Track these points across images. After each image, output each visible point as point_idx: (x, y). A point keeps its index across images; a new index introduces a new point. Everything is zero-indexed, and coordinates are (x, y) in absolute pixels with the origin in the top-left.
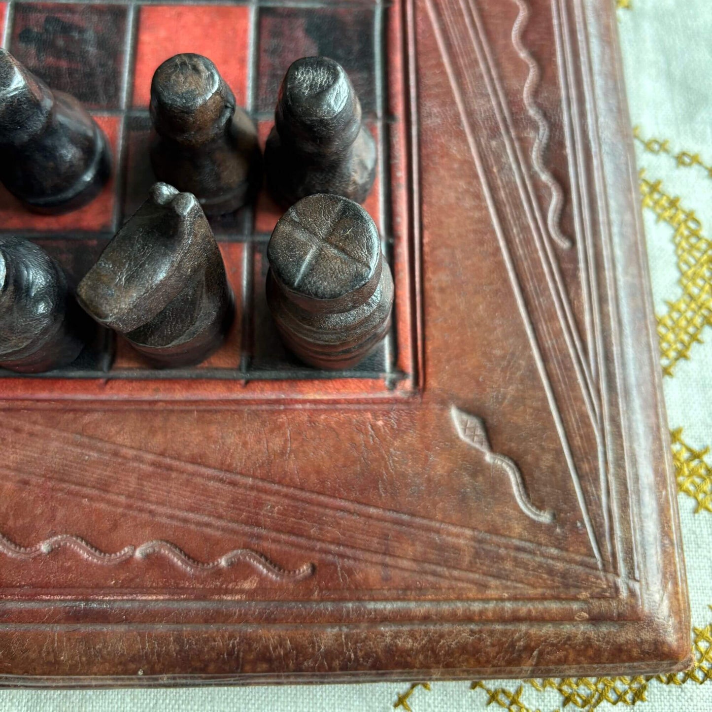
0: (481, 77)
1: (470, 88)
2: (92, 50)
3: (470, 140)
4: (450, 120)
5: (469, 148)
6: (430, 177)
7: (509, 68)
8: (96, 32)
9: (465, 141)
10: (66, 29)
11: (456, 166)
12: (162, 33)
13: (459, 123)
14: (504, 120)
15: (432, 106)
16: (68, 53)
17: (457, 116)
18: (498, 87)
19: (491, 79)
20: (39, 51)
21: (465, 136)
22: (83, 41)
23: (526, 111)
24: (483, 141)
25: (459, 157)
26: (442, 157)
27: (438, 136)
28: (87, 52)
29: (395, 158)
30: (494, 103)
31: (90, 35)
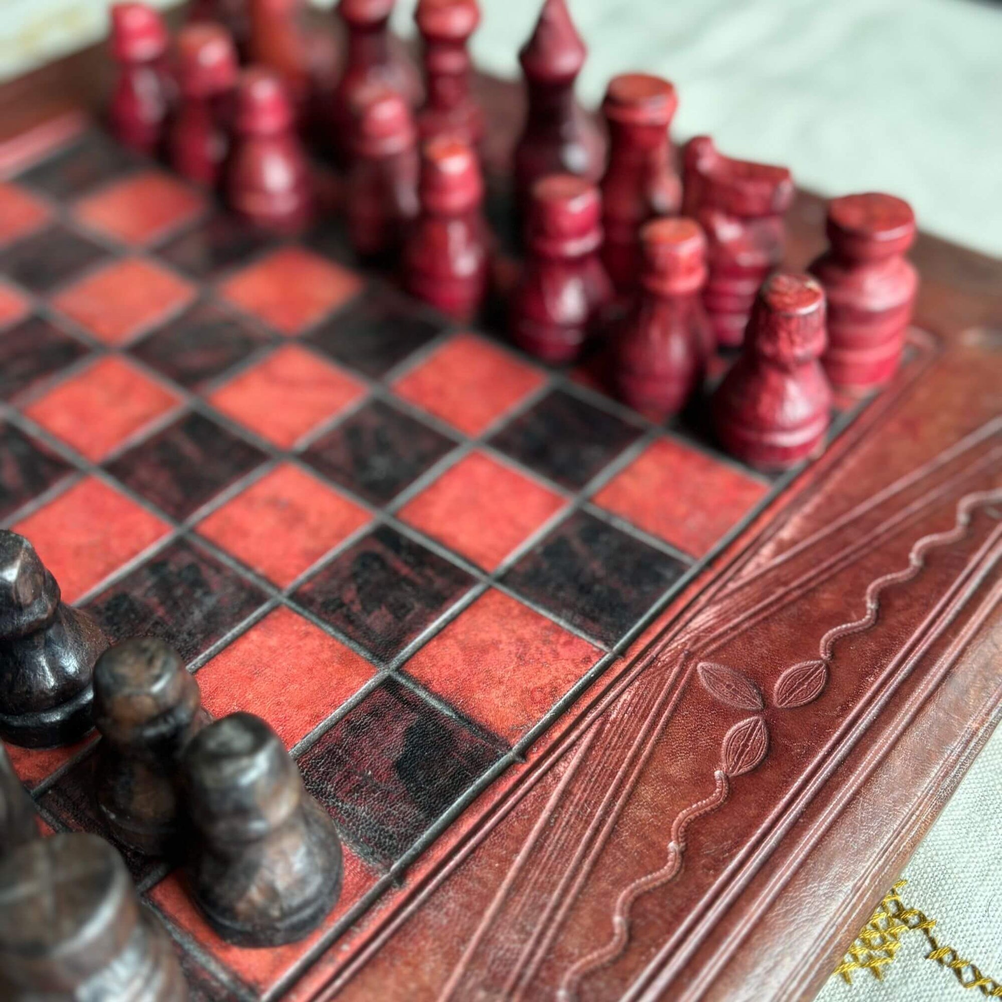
0: (542, 907)
1: (515, 909)
2: (197, 615)
3: (459, 970)
4: (458, 928)
5: (446, 979)
6: (372, 978)
7: (586, 919)
8: (219, 602)
9: (451, 967)
10: (198, 583)
11: (412, 986)
12: (273, 642)
13: (464, 941)
14: (520, 977)
15: (452, 899)
16: (176, 603)
17: (471, 930)
18: (550, 933)
19: (550, 919)
20: (154, 586)
21: (457, 961)
22: (199, 603)
23: (556, 987)
24: (470, 984)
25: (426, 978)
26: (408, 964)
27: (426, 938)
28: (192, 613)
29: (359, 926)
30: (528, 947)
31: (210, 602)
